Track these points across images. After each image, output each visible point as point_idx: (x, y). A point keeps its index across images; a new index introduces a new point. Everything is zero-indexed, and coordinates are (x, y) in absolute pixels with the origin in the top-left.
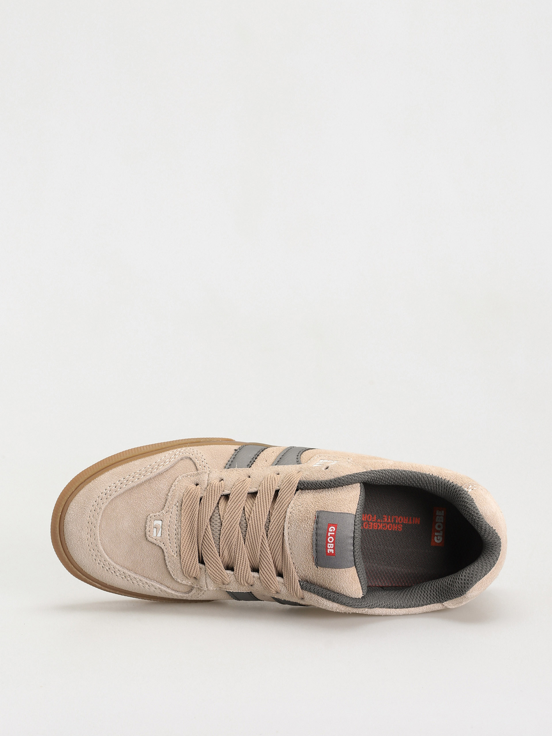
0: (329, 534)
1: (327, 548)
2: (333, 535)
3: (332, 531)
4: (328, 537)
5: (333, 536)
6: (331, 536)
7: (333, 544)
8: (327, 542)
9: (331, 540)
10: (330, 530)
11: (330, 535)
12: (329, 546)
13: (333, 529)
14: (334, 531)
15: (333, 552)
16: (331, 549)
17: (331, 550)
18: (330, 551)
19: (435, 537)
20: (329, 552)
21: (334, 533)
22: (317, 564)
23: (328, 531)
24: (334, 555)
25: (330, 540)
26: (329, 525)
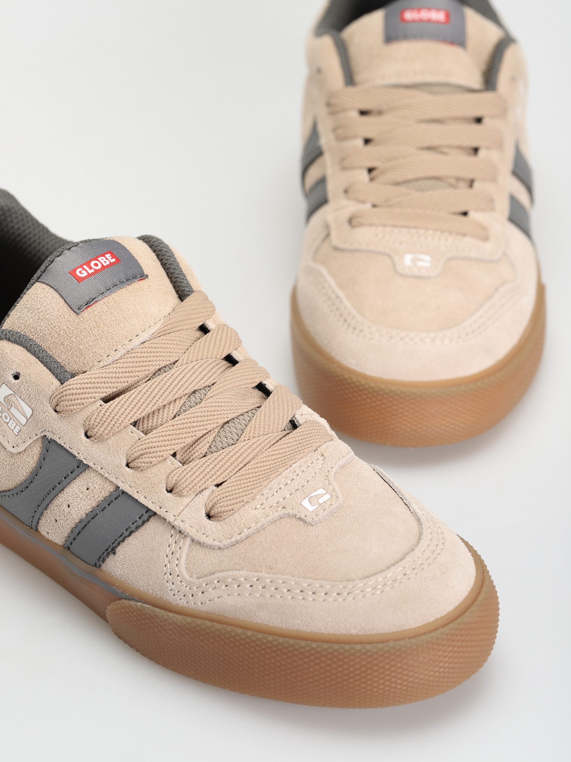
0: (91, 271)
1: (111, 264)
2: (87, 266)
3: (84, 272)
4: (96, 271)
5: (88, 264)
6: (91, 268)
7: (100, 259)
8: (103, 268)
9: (96, 265)
10: (85, 274)
12: (105, 262)
13: (80, 272)
14: (81, 269)
15: (109, 255)
16: (107, 259)
18: (112, 259)
21: (85, 267)
22: (145, 276)
23: (89, 275)
24: (111, 252)
26: (80, 280)
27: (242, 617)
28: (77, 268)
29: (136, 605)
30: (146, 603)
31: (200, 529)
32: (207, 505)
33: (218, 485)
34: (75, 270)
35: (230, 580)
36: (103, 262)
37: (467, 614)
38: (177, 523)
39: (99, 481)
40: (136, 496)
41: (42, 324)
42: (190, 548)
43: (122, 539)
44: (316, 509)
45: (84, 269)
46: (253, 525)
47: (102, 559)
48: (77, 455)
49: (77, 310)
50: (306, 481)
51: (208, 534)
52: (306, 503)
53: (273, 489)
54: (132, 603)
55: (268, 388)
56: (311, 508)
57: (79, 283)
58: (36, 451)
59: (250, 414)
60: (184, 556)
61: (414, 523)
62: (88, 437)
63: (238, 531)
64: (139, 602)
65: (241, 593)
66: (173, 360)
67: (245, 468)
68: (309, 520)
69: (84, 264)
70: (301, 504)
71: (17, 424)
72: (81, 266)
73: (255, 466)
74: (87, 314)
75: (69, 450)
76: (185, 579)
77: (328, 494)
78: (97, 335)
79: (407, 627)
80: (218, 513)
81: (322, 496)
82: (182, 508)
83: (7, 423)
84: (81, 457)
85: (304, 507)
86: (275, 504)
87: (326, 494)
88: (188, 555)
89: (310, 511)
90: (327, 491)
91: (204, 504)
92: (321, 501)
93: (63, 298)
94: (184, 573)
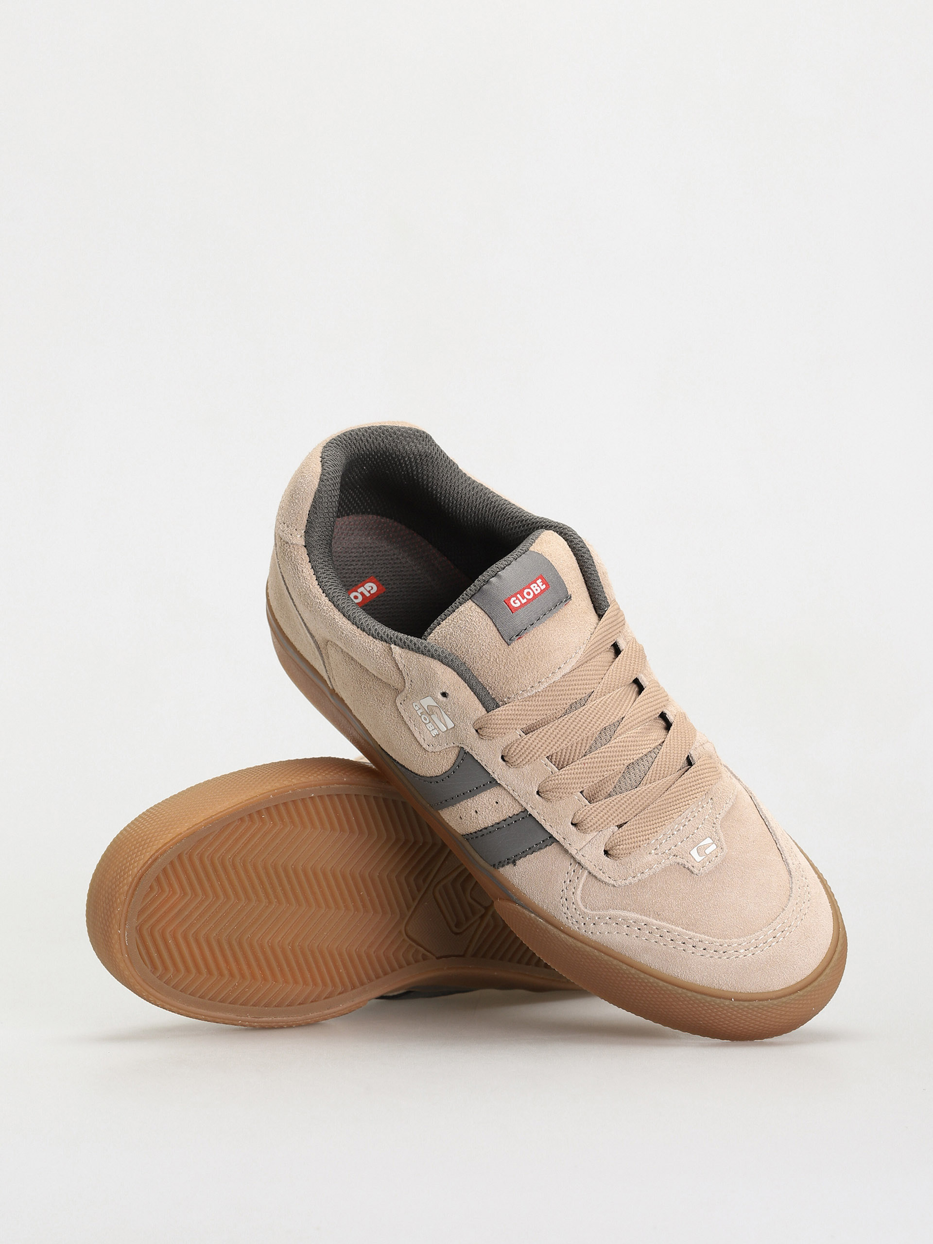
0: (524, 601)
1: (542, 591)
2: (520, 595)
3: (517, 601)
4: (529, 601)
5: (521, 592)
6: (524, 597)
7: (532, 586)
8: (535, 596)
9: (529, 594)
10: (518, 604)
11: (523, 599)
12: (537, 590)
13: (514, 602)
14: (515, 598)
15: (540, 580)
16: (538, 586)
17: (540, 584)
18: (542, 585)
19: (373, 594)
20: (544, 586)
21: (518, 596)
22: (568, 598)
23: (522, 605)
24: (541, 577)
25: (527, 595)
26: (513, 610)
27: (629, 954)
28: (512, 596)
29: (530, 916)
30: (539, 916)
31: (598, 865)
32: (607, 845)
33: (620, 826)
34: (510, 599)
35: (620, 919)
36: (534, 589)
37: (822, 977)
38: (578, 857)
39: (509, 800)
40: (542, 822)
41: (474, 647)
42: (587, 879)
43: (524, 854)
44: (703, 859)
45: (517, 598)
46: (646, 871)
47: (502, 864)
48: (492, 774)
49: (509, 641)
50: (696, 828)
51: (604, 871)
52: (694, 852)
53: (666, 835)
54: (526, 912)
55: (668, 718)
56: (698, 859)
57: (513, 613)
58: (452, 757)
59: (653, 755)
60: (581, 886)
61: (786, 875)
62: (504, 760)
63: (633, 874)
64: (533, 913)
65: (629, 933)
66: (589, 691)
67: (644, 812)
68: (696, 871)
69: (517, 593)
70: (690, 853)
71: (435, 728)
72: (515, 595)
73: (653, 810)
74: (517, 644)
75: (485, 767)
76: (580, 908)
77: (714, 845)
78: (524, 667)
79: (771, 989)
80: (616, 854)
81: (709, 846)
82: (584, 844)
83: (426, 724)
84: (495, 776)
85: (692, 857)
86: (667, 851)
87: (712, 843)
88: (583, 886)
89: (697, 862)
90: (714, 841)
91: (605, 843)
92: (708, 851)
93: (496, 627)
94: (580, 903)
